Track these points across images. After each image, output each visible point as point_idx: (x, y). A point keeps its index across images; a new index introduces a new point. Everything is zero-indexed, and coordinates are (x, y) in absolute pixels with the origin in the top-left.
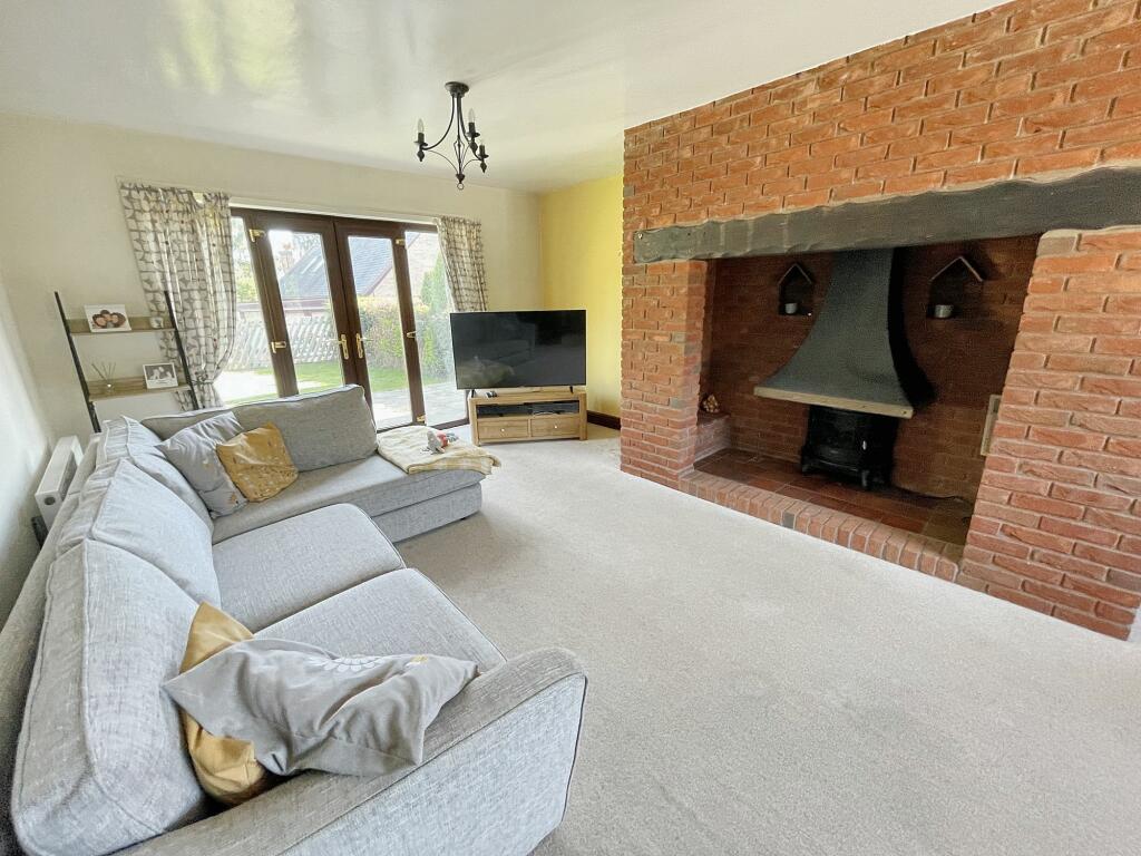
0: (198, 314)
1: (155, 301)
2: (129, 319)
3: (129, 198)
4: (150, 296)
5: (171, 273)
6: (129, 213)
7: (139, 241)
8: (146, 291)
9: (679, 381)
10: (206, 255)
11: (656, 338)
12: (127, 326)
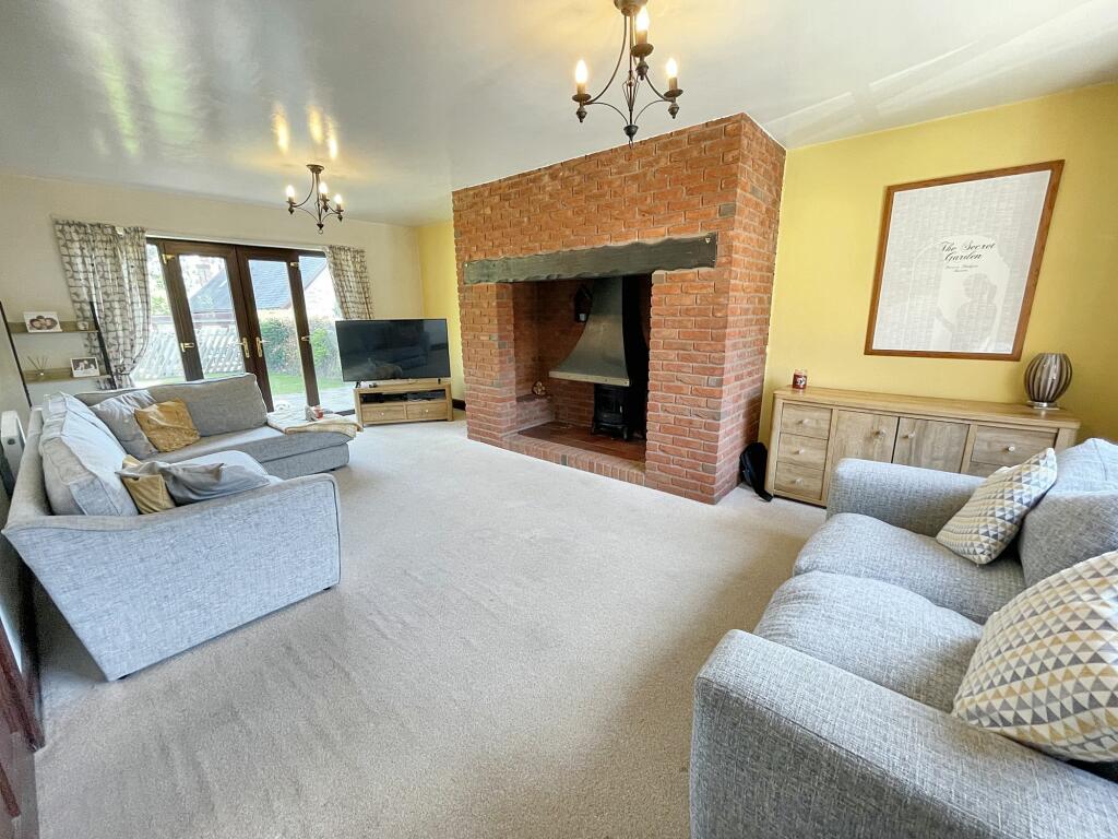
0: (118, 319)
1: (81, 310)
2: (61, 323)
3: (62, 231)
4: (78, 305)
5: (96, 288)
6: (62, 242)
7: (70, 263)
8: (74, 302)
9: (496, 368)
10: (126, 274)
11: (482, 338)
12: (58, 328)
